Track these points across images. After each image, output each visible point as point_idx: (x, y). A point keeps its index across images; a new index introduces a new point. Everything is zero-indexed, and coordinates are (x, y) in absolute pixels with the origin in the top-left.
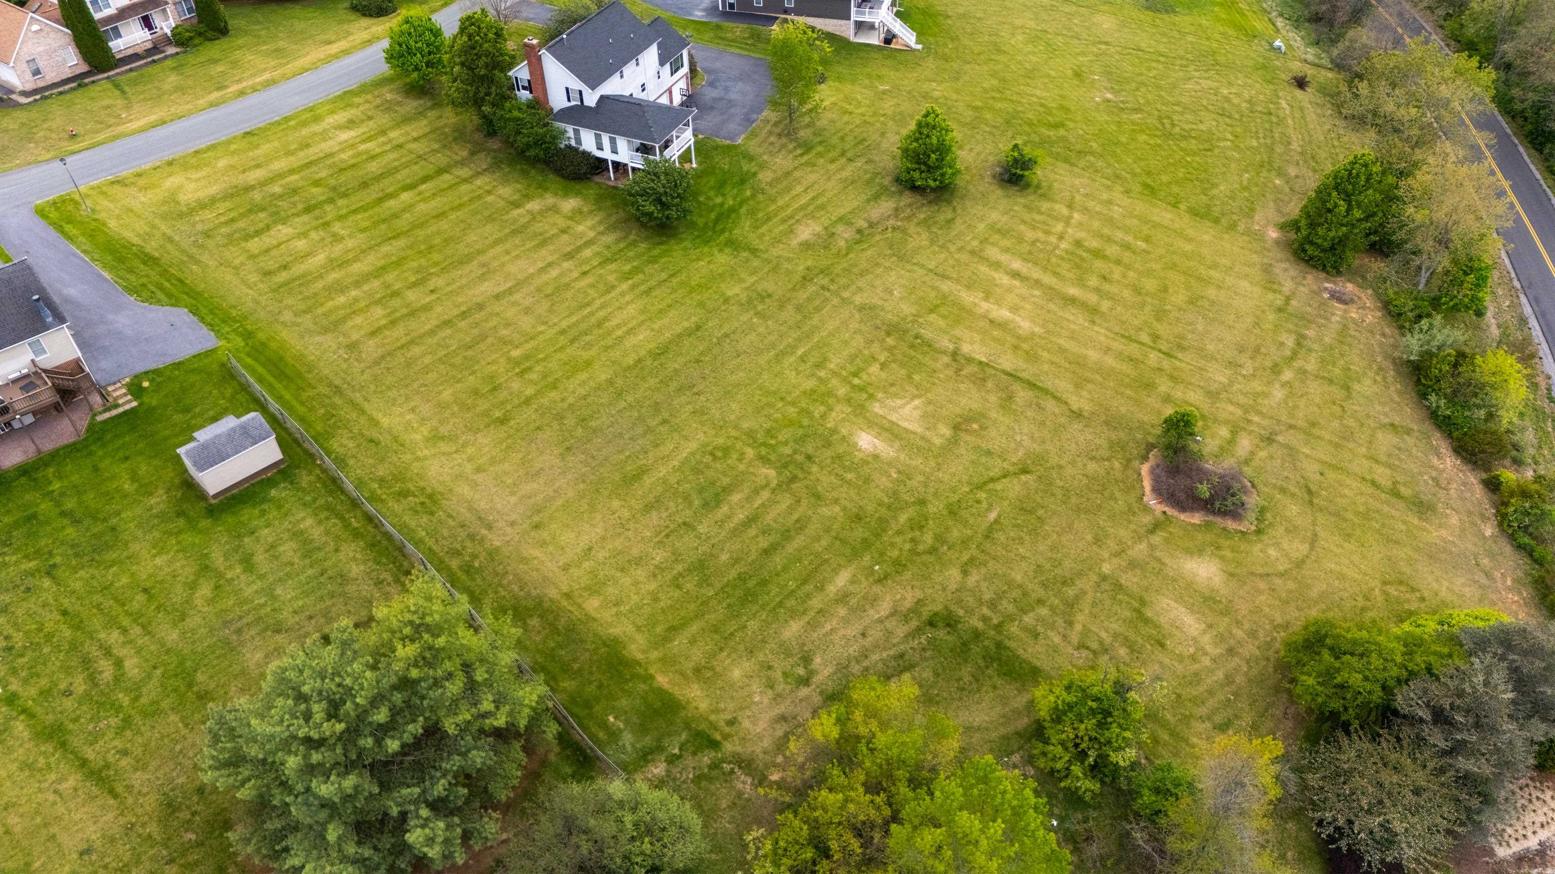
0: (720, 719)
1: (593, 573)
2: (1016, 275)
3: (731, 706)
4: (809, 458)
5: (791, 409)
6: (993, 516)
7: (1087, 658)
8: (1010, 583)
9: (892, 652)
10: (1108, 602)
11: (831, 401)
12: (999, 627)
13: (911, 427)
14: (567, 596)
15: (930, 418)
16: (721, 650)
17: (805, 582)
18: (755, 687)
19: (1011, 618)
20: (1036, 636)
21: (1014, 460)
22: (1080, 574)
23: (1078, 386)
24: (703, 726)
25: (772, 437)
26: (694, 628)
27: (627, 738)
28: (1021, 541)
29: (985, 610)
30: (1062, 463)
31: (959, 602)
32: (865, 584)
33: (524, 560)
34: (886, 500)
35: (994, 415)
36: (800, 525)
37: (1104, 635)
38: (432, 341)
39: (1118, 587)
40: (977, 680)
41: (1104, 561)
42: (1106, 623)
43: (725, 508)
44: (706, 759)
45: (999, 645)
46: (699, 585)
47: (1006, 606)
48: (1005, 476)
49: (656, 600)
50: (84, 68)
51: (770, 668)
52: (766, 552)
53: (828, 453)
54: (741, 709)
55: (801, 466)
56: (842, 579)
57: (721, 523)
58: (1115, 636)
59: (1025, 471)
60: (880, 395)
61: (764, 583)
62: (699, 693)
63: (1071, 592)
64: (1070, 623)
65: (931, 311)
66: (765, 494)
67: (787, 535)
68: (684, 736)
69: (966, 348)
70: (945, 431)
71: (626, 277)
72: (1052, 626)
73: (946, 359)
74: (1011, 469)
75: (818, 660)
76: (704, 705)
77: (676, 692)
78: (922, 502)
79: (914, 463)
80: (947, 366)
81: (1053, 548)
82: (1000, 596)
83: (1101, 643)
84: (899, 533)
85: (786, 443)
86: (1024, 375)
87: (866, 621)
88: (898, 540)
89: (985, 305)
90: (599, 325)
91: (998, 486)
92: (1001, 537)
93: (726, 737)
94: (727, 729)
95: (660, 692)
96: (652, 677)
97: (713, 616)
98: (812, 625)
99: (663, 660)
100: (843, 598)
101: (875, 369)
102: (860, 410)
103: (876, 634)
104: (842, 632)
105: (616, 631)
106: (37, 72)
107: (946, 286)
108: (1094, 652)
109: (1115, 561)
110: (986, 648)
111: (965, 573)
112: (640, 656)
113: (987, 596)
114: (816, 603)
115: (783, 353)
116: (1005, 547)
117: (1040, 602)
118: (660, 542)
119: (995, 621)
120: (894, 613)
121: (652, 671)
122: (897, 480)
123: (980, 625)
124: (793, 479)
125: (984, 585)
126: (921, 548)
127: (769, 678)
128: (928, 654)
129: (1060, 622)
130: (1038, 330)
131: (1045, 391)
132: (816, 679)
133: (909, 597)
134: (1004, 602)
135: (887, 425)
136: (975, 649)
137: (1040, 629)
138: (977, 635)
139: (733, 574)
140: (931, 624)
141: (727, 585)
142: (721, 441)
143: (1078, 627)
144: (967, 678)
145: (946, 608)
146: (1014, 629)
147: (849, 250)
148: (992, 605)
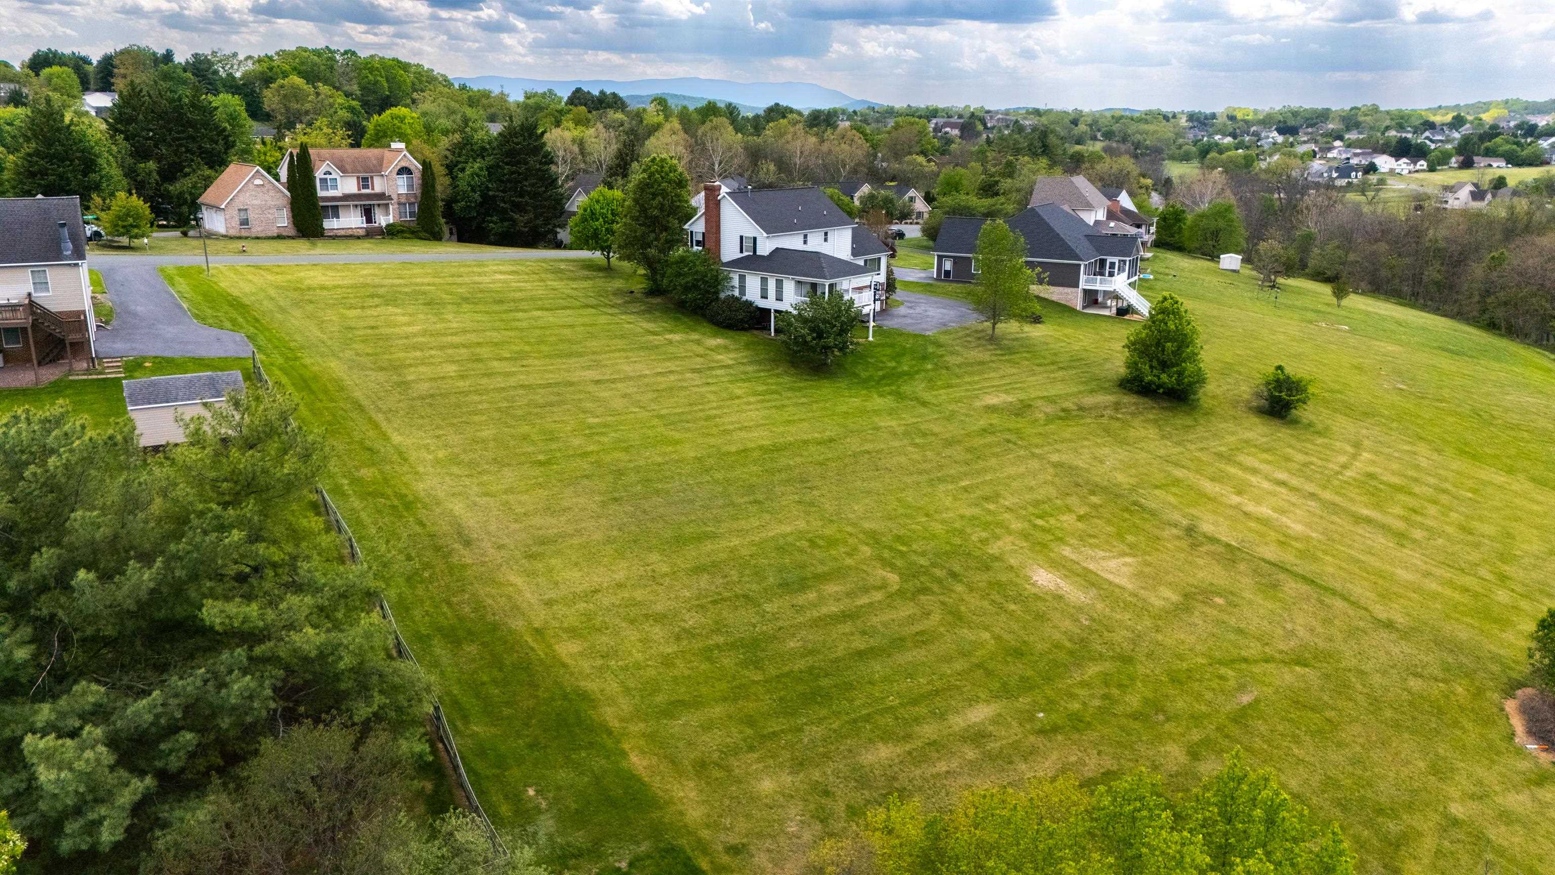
0: (719, 841)
1: (588, 616)
2: (1281, 483)
3: (742, 825)
4: (954, 575)
5: (938, 526)
6: (1246, 699)
10: (1466, 858)
11: (999, 531)
13: (1116, 581)
14: (538, 632)
15: (1147, 579)
16: (751, 749)
17: (915, 702)
18: (794, 811)
21: (1283, 647)
23: (1383, 597)
24: (683, 842)
25: (904, 544)
26: (716, 711)
28: (1297, 740)
30: (1365, 668)
32: (1016, 730)
33: (496, 584)
34: (1067, 644)
35: (1247, 595)
36: (923, 639)
38: (498, 395)
39: (1484, 842)
41: (1451, 799)
43: (812, 596)
46: (743, 665)
48: (1266, 661)
49: (669, 665)
51: (826, 793)
52: (860, 655)
53: (984, 577)
54: (760, 835)
55: (939, 581)
56: (978, 714)
57: (800, 609)
59: (1301, 663)
60: (1073, 542)
61: (847, 687)
62: (692, 794)
63: (1393, 827)
65: (1158, 487)
66: (878, 596)
67: (898, 643)
68: (644, 847)
69: (1207, 527)
70: (1171, 596)
71: (756, 393)
73: (1177, 532)
74: (1278, 656)
76: (695, 814)
77: (656, 783)
78: (1127, 660)
79: (1118, 616)
80: (1178, 538)
81: (1356, 762)
84: (1084, 684)
85: (922, 554)
86: (1296, 569)
87: (1011, 777)
88: (1082, 692)
89: (1236, 499)
90: (707, 419)
91: (1256, 668)
92: (1260, 727)
94: (725, 859)
95: (630, 780)
96: (624, 754)
97: (752, 705)
98: (918, 758)
99: (650, 737)
100: (977, 736)
101: (1069, 518)
102: (1040, 548)
104: (965, 780)
105: (591, 686)
106: (245, 222)
107: (1180, 473)
109: (1473, 804)
111: (1194, 755)
112: (614, 724)
114: (928, 731)
115: (940, 480)
116: (1268, 741)
118: (701, 606)
121: (626, 746)
122: (1089, 628)
124: (924, 591)
126: (1119, 709)
127: (821, 807)
130: (1315, 535)
131: (1331, 591)
133: (1092, 763)
135: (1080, 571)
139: (801, 664)
141: (787, 675)
142: (828, 532)
147: (1050, 421)
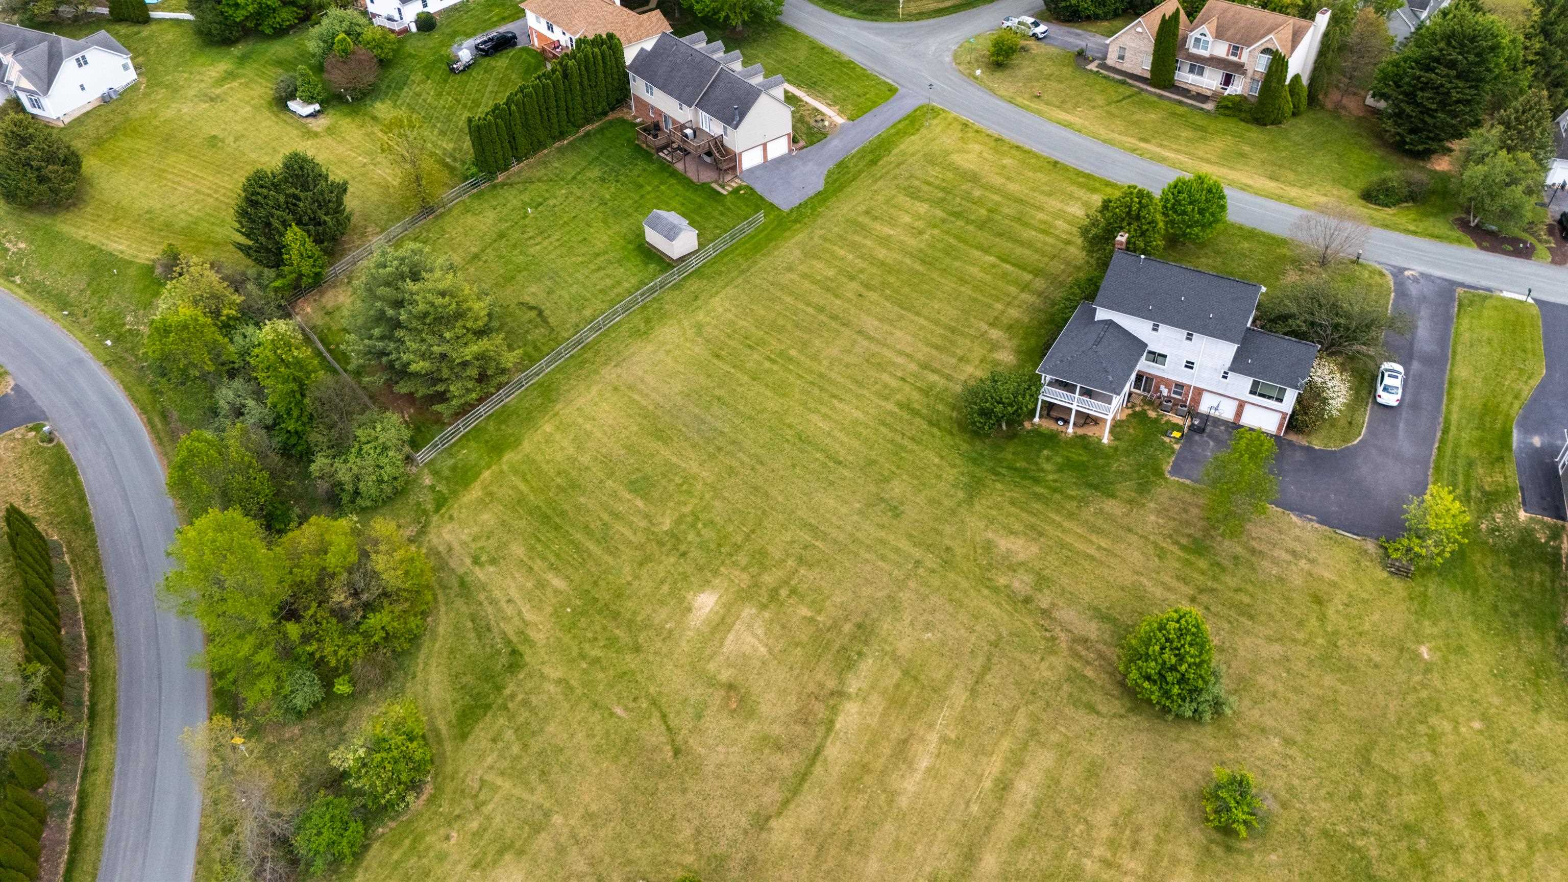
2: (1003, 786)
4: (684, 554)
5: (739, 539)
6: (619, 711)
7: (472, 788)
8: (546, 720)
9: (492, 622)
10: (521, 814)
11: (754, 570)
12: (505, 707)
13: (727, 642)
15: (743, 661)
17: (557, 556)
18: (476, 529)
19: (511, 717)
20: (494, 740)
21: (691, 741)
22: (551, 787)
23: (810, 834)
24: (450, 502)
25: (705, 525)
26: (523, 487)
27: (451, 462)
28: (591, 736)
29: (520, 697)
30: (690, 795)
31: (530, 676)
32: (554, 601)
33: (588, 388)
34: (639, 619)
35: (752, 726)
36: (613, 552)
37: (490, 807)
38: (801, 305)
39: (537, 829)
40: (462, 688)
41: (566, 817)
42: (501, 810)
43: (628, 497)
44: (430, 507)
45: (488, 707)
46: (558, 486)
47: (524, 716)
48: (669, 729)
49: (548, 462)
50: (1148, 75)
51: (488, 538)
52: (586, 528)
53: (689, 569)
54: (460, 523)
55: (675, 548)
56: (558, 583)
57: (614, 495)
58: (489, 818)
59: (677, 752)
60: (767, 615)
61: (557, 528)
63: (533, 777)
64: (502, 774)
65: (906, 673)
66: (643, 524)
67: (603, 541)
68: (447, 491)
70: (725, 676)
71: (906, 406)
72: (501, 756)
73: (831, 684)
74: (679, 738)
75: (491, 569)
76: (466, 500)
77: (477, 483)
78: (637, 649)
79: (684, 644)
80: (821, 686)
81: (582, 767)
82: (533, 711)
83: (484, 803)
84: (604, 628)
85: (699, 534)
86: (818, 770)
87: (520, 603)
88: (598, 628)
89: (933, 738)
90: (834, 396)
91: (655, 720)
92: (596, 717)
93: (442, 516)
94: (447, 516)
96: (489, 468)
97: (532, 498)
99: (502, 472)
100: (541, 585)
101: (804, 611)
102: (745, 596)
103: (509, 610)
104: (513, 585)
106: (1122, 57)
107: (958, 694)
108: (476, 796)
109: (566, 830)
110: (487, 695)
111: (559, 682)
113: (534, 700)
114: (538, 565)
115: (813, 529)
116: (584, 720)
117: (525, 746)
118: (596, 459)
119: (510, 705)
120: (526, 623)
121: (494, 467)
122: (663, 628)
123: (507, 692)
124: (661, 544)
125: (545, 697)
126: (587, 646)
127: (480, 538)
128: (488, 650)
129: (506, 764)
130: (904, 802)
131: (796, 791)
132: (477, 569)
133: (539, 637)
134: (527, 714)
135: (728, 621)
136: (487, 687)
137: (500, 745)
138: (499, 688)
139: (566, 507)
140: (514, 652)
143: (499, 781)
144: (464, 680)
145: (526, 664)
146: (502, 721)
147: (996, 590)
148: (525, 703)
